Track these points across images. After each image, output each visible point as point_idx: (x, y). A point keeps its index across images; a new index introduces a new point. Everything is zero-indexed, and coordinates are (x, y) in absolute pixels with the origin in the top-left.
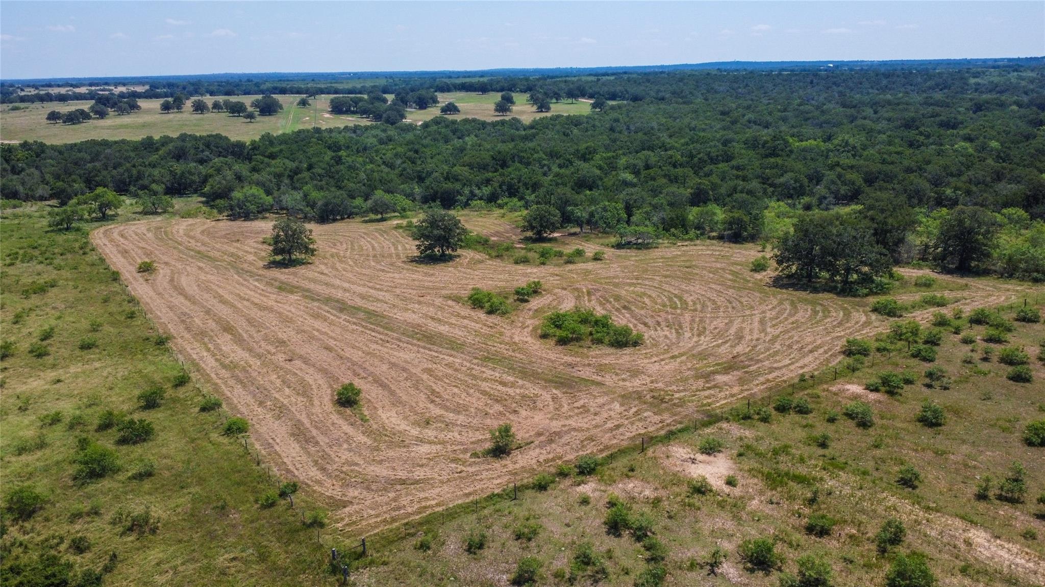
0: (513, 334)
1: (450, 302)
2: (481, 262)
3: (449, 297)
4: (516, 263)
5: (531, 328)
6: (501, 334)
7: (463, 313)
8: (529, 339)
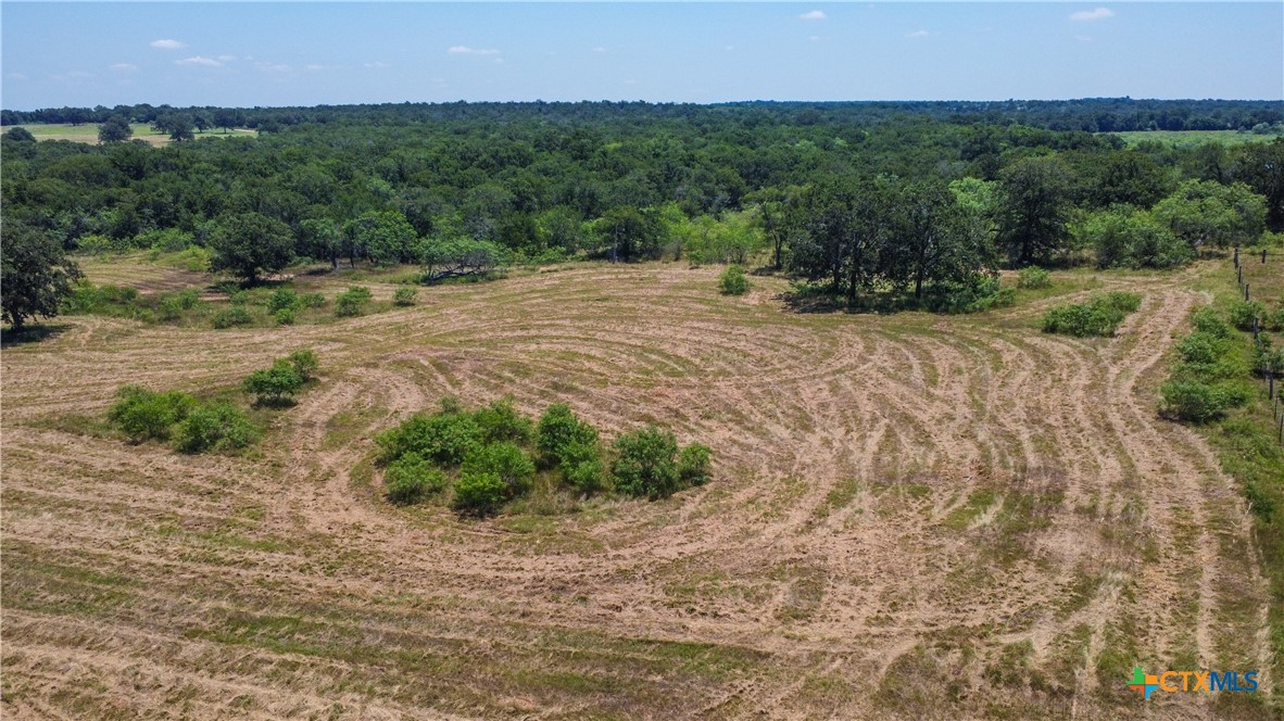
0: (295, 504)
1: (50, 437)
2: (128, 334)
3: (47, 424)
4: (219, 326)
5: (344, 477)
6: (257, 512)
7: (99, 464)
8: (358, 514)
